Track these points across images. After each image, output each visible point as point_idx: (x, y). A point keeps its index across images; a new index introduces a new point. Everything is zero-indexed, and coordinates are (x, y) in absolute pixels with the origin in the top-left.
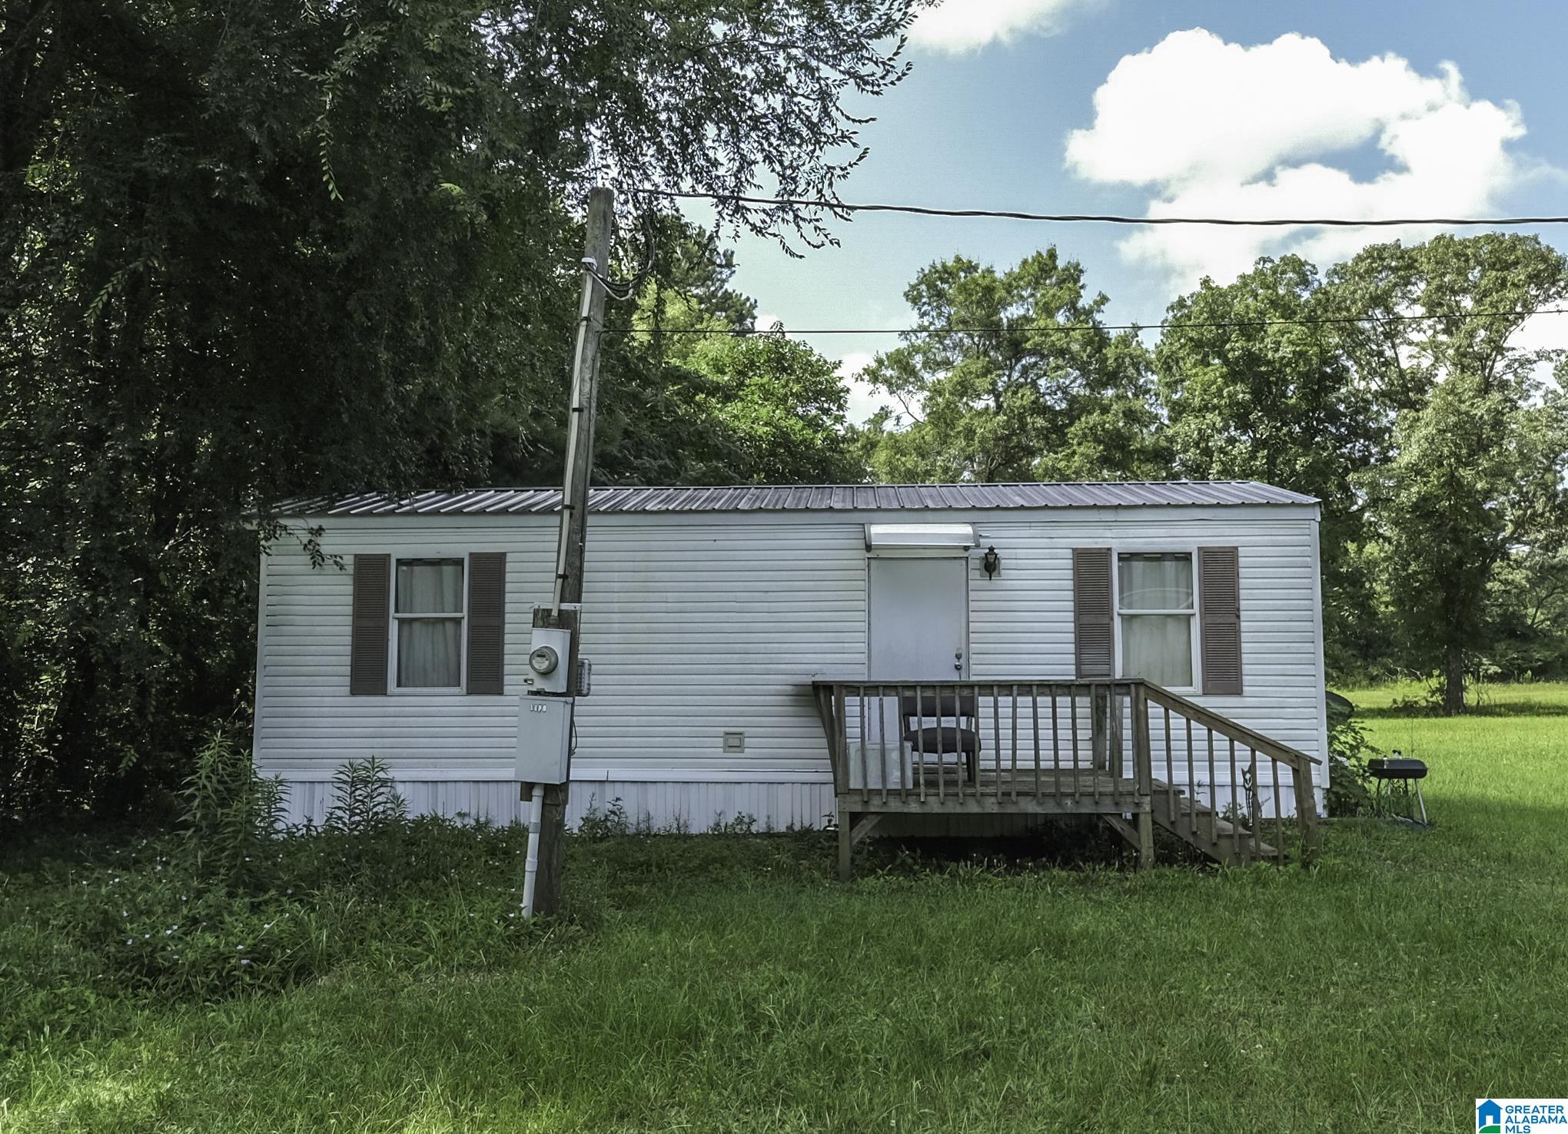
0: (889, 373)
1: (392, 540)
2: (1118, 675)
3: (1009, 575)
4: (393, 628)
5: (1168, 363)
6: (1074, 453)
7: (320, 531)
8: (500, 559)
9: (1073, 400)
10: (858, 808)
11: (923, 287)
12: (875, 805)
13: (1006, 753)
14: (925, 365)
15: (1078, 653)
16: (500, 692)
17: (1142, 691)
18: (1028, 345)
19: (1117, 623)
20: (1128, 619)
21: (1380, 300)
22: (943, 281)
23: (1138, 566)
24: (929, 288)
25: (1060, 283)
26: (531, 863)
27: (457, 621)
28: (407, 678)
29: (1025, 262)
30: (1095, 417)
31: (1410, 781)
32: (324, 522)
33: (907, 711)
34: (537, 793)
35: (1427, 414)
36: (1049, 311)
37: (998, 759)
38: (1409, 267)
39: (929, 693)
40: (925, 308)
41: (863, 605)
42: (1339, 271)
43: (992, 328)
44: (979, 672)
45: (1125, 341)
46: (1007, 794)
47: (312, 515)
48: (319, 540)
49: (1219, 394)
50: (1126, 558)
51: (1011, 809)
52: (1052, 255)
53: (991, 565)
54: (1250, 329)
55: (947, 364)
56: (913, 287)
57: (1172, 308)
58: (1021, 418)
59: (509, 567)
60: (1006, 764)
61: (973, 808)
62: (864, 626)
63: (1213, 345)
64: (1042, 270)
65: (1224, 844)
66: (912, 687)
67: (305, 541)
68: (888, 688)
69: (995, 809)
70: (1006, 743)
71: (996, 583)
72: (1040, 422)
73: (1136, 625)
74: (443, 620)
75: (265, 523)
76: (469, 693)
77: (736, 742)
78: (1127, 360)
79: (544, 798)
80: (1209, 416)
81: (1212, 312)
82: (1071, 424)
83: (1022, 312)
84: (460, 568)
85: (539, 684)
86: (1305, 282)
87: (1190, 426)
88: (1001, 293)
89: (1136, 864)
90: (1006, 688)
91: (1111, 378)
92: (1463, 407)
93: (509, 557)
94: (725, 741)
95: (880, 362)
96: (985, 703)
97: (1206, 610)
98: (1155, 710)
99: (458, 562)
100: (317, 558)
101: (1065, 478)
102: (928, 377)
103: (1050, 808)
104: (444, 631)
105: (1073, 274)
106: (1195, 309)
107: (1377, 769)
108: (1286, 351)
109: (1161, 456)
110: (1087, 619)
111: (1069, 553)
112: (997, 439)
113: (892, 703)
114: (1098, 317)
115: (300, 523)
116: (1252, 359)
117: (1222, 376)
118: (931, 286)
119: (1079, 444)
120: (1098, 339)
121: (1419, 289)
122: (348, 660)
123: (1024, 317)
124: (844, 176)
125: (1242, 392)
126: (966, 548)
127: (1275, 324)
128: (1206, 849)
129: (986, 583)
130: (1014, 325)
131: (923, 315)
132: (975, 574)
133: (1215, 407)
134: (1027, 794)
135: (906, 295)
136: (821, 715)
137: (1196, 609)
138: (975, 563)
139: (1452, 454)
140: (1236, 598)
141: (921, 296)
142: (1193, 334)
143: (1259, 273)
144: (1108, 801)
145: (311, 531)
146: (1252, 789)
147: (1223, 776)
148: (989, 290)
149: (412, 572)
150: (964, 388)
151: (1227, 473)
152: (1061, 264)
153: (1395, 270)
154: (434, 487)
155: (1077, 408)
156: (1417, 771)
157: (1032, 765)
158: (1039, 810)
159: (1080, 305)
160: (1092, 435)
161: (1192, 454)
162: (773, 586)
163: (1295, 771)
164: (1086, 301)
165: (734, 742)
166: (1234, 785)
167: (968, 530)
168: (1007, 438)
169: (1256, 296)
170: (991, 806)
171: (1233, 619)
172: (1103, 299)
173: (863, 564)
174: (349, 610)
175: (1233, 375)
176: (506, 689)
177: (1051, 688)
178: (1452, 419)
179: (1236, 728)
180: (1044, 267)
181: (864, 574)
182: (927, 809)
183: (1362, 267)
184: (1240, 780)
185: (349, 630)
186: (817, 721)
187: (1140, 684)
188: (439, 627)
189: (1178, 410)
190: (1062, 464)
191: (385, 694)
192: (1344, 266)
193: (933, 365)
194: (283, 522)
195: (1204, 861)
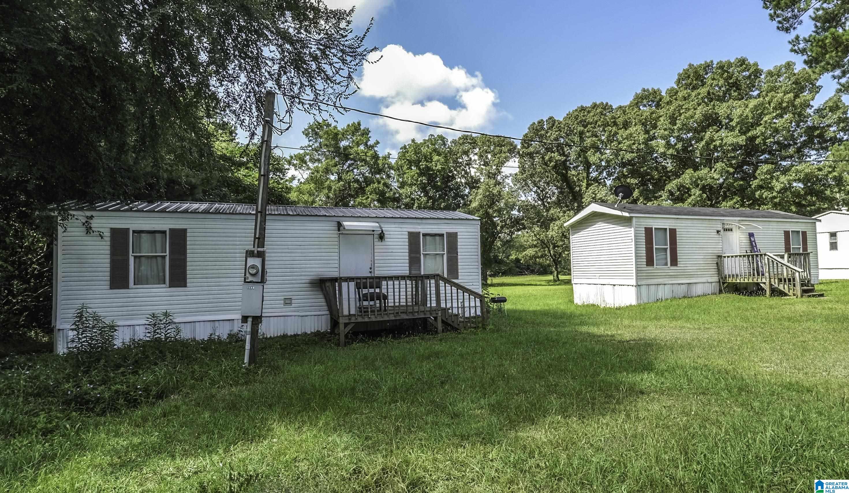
0: (295, 162)
1: (130, 222)
2: (422, 274)
3: (388, 241)
4: (132, 260)
5: (398, 168)
6: (368, 197)
7: (92, 217)
8: (184, 232)
9: (366, 178)
10: (347, 321)
11: (310, 130)
12: (353, 320)
13: (397, 301)
14: (310, 160)
15: (410, 267)
16: (185, 286)
17: (438, 278)
18: (352, 157)
19: (422, 256)
20: (425, 255)
21: (466, 153)
22: (318, 129)
23: (428, 238)
24: (312, 130)
25: (363, 135)
26: (248, 346)
27: (164, 257)
28: (138, 281)
29: (348, 125)
30: (376, 185)
31: (502, 303)
32: (94, 213)
33: (358, 287)
34: (250, 320)
35: (480, 191)
36: (358, 145)
37: (394, 303)
38: (474, 143)
39: (371, 280)
40: (311, 138)
41: (337, 250)
42: (454, 142)
43: (337, 148)
44: (378, 273)
45: (385, 158)
46: (398, 313)
47: (87, 210)
48: (91, 221)
49: (417, 180)
50: (425, 235)
51: (398, 318)
52: (359, 124)
53: (381, 237)
54: (428, 159)
55: (319, 160)
56: (306, 130)
57: (401, 148)
58: (349, 183)
59: (188, 234)
60: (397, 304)
61: (386, 318)
62: (337, 258)
63: (415, 163)
64: (355, 129)
65: (461, 324)
66: (358, 278)
67: (84, 221)
68: (351, 279)
69: (393, 318)
70: (397, 297)
71: (383, 243)
72: (356, 185)
73: (428, 256)
74: (156, 257)
75: (62, 212)
76: (170, 287)
77: (289, 302)
78: (386, 166)
79: (252, 322)
80: (414, 187)
81: (415, 151)
82: (367, 187)
83: (347, 144)
84: (164, 235)
85: (250, 279)
86: (445, 144)
87: (407, 190)
88: (340, 136)
89: (437, 332)
90: (391, 278)
91: (379, 171)
92: (491, 190)
93: (188, 231)
94: (285, 302)
95: (291, 157)
96: (384, 283)
97: (448, 252)
98: (442, 283)
99: (164, 232)
100: (89, 230)
101: (365, 207)
102: (310, 165)
103: (411, 317)
104: (157, 263)
105: (366, 133)
106: (410, 150)
107: (493, 300)
108: (439, 167)
109: (397, 200)
110: (413, 255)
111: (407, 233)
112: (340, 190)
113: (352, 285)
114: (376, 149)
115: (80, 213)
116: (428, 169)
117: (417, 173)
118: (313, 130)
119: (370, 194)
120: (376, 157)
121: (477, 150)
122: (108, 274)
123: (349, 146)
124: (347, 98)
125: (424, 180)
126: (373, 231)
127: (436, 158)
128: (456, 326)
129: (380, 243)
130: (345, 148)
131: (310, 141)
132: (376, 240)
133: (415, 184)
134: (403, 313)
135: (303, 132)
136: (322, 290)
137: (445, 252)
138: (376, 236)
139: (487, 204)
140: (457, 249)
141: (309, 133)
142: (408, 158)
143: (430, 140)
144: (428, 313)
145: (87, 217)
146: (463, 307)
147: (455, 305)
148: (336, 134)
149: (140, 237)
150: (327, 171)
151: (419, 208)
152: (362, 128)
153: (471, 143)
154: (140, 200)
155: (368, 182)
156: (503, 300)
157: (405, 304)
158: (407, 317)
159: (369, 143)
160: (375, 191)
161: (408, 200)
162: (303, 243)
163: (481, 301)
164: (371, 142)
165: (288, 302)
166: (458, 307)
167: (377, 225)
168: (343, 190)
169: (428, 147)
170: (392, 318)
171: (456, 255)
172: (378, 143)
173: (337, 236)
174: (108, 252)
175: (421, 174)
176: (188, 284)
177: (403, 278)
178: (488, 193)
179: (465, 288)
180: (356, 128)
181: (337, 239)
182: (371, 320)
183: (461, 141)
184: (460, 306)
185: (108, 261)
186: (320, 293)
187: (438, 275)
188: (154, 260)
189: (403, 185)
190: (364, 201)
191: (128, 288)
192: (455, 140)
193: (313, 161)
194: (71, 212)
195: (455, 329)
